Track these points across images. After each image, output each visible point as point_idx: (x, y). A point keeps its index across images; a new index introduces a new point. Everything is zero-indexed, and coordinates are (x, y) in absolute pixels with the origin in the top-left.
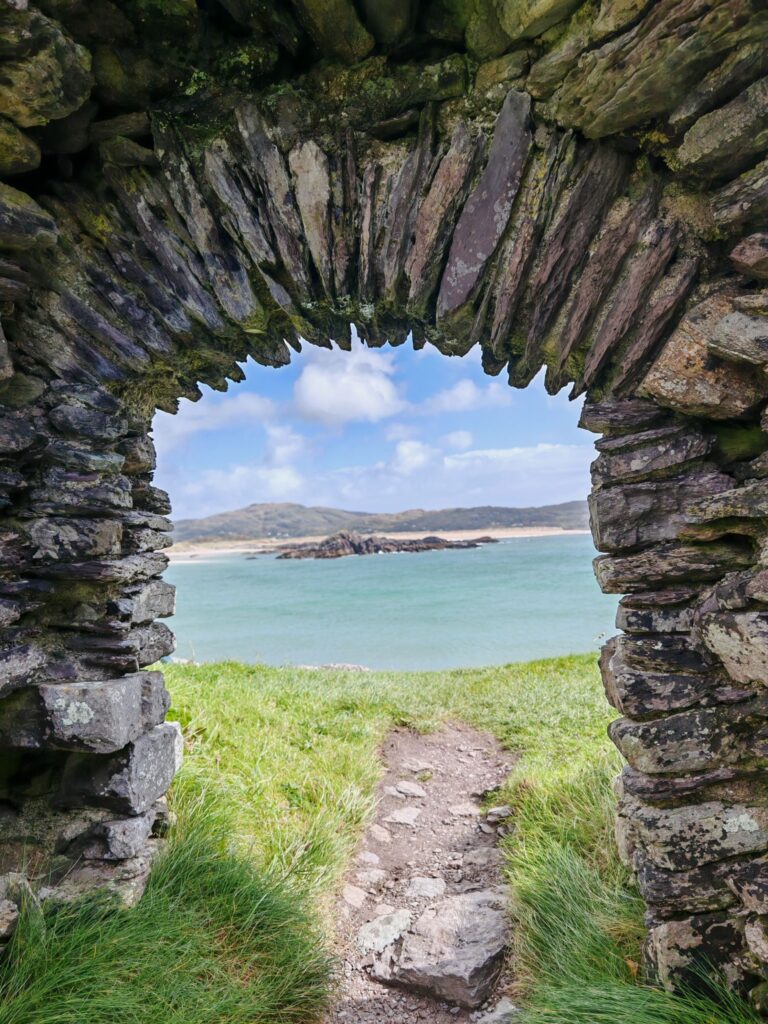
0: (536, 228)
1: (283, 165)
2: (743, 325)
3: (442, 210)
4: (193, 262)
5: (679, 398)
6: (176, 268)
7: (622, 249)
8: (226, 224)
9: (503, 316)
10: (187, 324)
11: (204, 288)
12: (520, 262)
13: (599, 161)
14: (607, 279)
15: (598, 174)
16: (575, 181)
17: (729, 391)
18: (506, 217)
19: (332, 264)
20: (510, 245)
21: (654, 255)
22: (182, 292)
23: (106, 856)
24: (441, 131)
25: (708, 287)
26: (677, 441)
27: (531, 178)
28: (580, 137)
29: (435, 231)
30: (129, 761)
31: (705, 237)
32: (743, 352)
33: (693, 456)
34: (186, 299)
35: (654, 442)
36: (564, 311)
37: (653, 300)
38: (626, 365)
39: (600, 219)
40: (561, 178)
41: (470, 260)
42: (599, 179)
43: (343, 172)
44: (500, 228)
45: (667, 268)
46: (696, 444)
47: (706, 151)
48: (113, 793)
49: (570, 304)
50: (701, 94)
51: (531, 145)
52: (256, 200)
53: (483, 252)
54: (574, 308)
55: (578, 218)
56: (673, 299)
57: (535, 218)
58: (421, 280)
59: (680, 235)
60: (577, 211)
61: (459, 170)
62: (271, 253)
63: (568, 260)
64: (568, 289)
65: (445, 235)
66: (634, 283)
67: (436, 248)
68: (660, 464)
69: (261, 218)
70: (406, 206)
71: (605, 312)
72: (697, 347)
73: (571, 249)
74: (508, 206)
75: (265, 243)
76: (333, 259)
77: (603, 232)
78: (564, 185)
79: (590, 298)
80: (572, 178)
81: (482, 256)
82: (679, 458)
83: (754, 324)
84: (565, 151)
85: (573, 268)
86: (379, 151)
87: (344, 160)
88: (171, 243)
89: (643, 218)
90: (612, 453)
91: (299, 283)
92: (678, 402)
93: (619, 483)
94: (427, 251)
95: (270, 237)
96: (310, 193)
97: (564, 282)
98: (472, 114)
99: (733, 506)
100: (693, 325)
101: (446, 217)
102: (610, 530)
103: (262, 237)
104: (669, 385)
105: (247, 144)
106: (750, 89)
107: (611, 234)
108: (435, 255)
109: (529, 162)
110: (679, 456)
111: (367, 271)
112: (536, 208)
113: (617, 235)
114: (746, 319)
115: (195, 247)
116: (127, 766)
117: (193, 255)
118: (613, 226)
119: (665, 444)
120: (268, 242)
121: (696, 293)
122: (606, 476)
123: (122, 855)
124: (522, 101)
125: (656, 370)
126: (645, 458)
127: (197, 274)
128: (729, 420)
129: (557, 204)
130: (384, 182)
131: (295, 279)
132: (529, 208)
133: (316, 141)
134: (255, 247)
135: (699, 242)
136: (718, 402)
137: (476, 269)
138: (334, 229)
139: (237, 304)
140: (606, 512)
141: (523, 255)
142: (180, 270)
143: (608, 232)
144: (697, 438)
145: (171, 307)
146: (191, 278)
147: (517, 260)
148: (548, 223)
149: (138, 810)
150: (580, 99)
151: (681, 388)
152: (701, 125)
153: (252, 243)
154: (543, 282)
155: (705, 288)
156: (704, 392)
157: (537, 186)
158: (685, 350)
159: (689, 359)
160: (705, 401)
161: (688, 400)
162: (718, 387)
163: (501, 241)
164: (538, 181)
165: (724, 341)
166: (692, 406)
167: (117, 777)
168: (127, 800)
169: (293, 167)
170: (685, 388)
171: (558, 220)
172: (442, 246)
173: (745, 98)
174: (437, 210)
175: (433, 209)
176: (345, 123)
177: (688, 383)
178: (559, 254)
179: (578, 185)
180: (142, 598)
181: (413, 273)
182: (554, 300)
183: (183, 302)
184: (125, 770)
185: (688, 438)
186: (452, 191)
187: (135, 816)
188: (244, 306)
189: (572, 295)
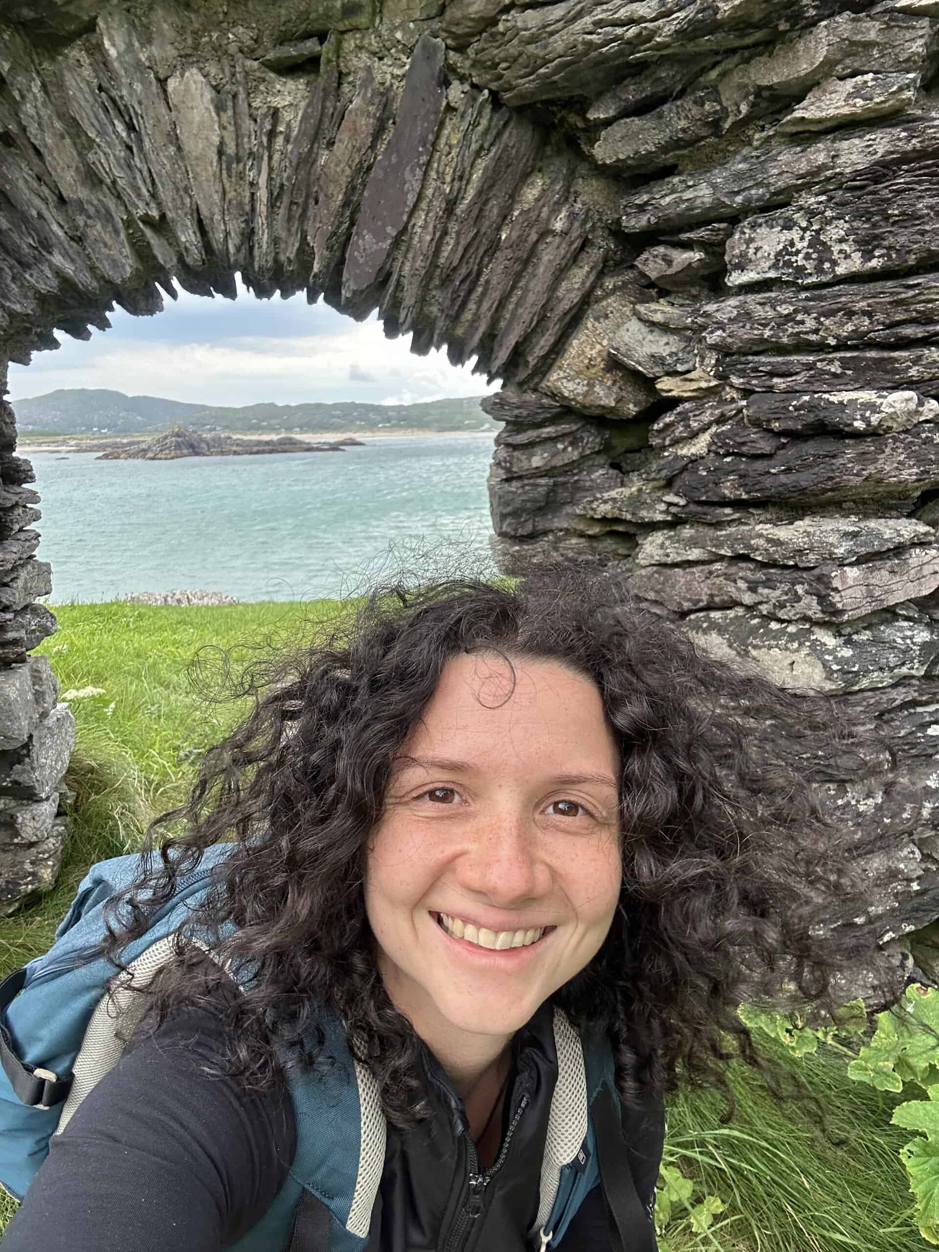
0: (448, 202)
1: (162, 96)
2: (641, 337)
3: (348, 172)
4: (55, 207)
5: (580, 398)
6: (34, 213)
7: (534, 237)
8: (94, 163)
9: (413, 300)
10: (55, 283)
11: (72, 239)
12: (432, 240)
13: (515, 132)
14: (517, 267)
15: (513, 147)
16: (489, 150)
17: (624, 394)
18: (417, 186)
19: (225, 224)
20: (420, 219)
21: (564, 245)
22: (46, 245)
23: (16, 841)
24: (345, 71)
25: (612, 281)
26: (575, 438)
27: (443, 141)
28: (496, 100)
29: (340, 197)
30: (29, 751)
31: (613, 228)
32: (639, 363)
33: (588, 452)
34: (50, 253)
35: (554, 440)
36: (475, 296)
37: (560, 293)
38: (532, 360)
39: (513, 197)
40: (474, 147)
41: (379, 235)
42: (514, 151)
43: (234, 112)
44: (411, 199)
45: (575, 259)
46: (591, 440)
47: (621, 157)
48: (16, 782)
49: (480, 289)
50: (620, 99)
51: (444, 104)
52: (129, 136)
53: (393, 227)
54: (484, 294)
55: (491, 195)
56: (580, 293)
57: (448, 191)
58: (326, 253)
59: (589, 225)
60: (491, 187)
61: (367, 125)
62: (153, 205)
63: (481, 242)
64: (479, 273)
65: (351, 201)
66: (544, 272)
67: (342, 215)
68: (558, 462)
69: (137, 159)
70: (307, 161)
71: (514, 299)
72: (598, 347)
73: (483, 230)
74: (419, 173)
75: (144, 191)
76: (227, 218)
77: (516, 213)
78: (478, 154)
79: (500, 286)
80: (486, 145)
81: (392, 231)
82: (575, 455)
83: (650, 337)
84: (480, 113)
85: (486, 252)
86: (274, 87)
87: (235, 96)
88: (26, 181)
89: (556, 203)
90: (515, 447)
91: (188, 244)
92: (577, 402)
93: (520, 478)
94: (332, 219)
95: (150, 185)
96: (195, 135)
97: (476, 267)
98: (380, 55)
99: (620, 510)
100: (597, 324)
101: (352, 180)
102: (508, 521)
103: (140, 183)
104: (571, 386)
105: (116, 65)
106: (665, 107)
107: (524, 217)
108: (342, 223)
109: (442, 125)
110: (576, 453)
111: (266, 236)
112: (448, 179)
113: (530, 220)
114: (644, 330)
115: (57, 187)
116: (28, 756)
117: (55, 198)
118: (526, 207)
119: (563, 442)
120: (148, 191)
121: (601, 287)
122: (508, 470)
123: (34, 839)
124: (435, 47)
125: (560, 368)
126: (545, 455)
127: (62, 223)
128: (622, 420)
129: (471, 175)
130: (282, 128)
131: (184, 240)
132: (441, 176)
133: (200, 69)
134: (133, 196)
135: (607, 232)
136: (613, 404)
137: (386, 245)
138: (225, 181)
139: (115, 264)
140: (507, 504)
141: (434, 233)
142: (40, 216)
143: (520, 214)
144: (592, 434)
145: (32, 261)
146: (55, 227)
147: (428, 238)
148: (460, 196)
149: (43, 795)
150: (498, 64)
151: (582, 389)
152: (618, 130)
153: (129, 191)
154: (455, 264)
155: (609, 283)
156: (602, 393)
157: (449, 153)
158: (587, 350)
159: (590, 360)
160: (602, 403)
161: (587, 402)
162: (615, 389)
163: (411, 214)
164: (450, 147)
165: (623, 349)
166: (591, 406)
167: (18, 767)
168: (33, 788)
169: (173, 99)
170: (585, 388)
171: (471, 193)
172: (348, 213)
173: (660, 117)
174: (343, 171)
175: (338, 170)
176: (233, 48)
177: (588, 385)
178: (472, 234)
179: (492, 154)
180: (20, 583)
181: (316, 243)
182: (465, 287)
183: (48, 257)
184: (27, 760)
185: (584, 435)
186: (359, 150)
187: (40, 801)
188: (123, 266)
189: (482, 280)
